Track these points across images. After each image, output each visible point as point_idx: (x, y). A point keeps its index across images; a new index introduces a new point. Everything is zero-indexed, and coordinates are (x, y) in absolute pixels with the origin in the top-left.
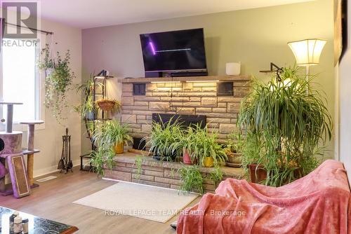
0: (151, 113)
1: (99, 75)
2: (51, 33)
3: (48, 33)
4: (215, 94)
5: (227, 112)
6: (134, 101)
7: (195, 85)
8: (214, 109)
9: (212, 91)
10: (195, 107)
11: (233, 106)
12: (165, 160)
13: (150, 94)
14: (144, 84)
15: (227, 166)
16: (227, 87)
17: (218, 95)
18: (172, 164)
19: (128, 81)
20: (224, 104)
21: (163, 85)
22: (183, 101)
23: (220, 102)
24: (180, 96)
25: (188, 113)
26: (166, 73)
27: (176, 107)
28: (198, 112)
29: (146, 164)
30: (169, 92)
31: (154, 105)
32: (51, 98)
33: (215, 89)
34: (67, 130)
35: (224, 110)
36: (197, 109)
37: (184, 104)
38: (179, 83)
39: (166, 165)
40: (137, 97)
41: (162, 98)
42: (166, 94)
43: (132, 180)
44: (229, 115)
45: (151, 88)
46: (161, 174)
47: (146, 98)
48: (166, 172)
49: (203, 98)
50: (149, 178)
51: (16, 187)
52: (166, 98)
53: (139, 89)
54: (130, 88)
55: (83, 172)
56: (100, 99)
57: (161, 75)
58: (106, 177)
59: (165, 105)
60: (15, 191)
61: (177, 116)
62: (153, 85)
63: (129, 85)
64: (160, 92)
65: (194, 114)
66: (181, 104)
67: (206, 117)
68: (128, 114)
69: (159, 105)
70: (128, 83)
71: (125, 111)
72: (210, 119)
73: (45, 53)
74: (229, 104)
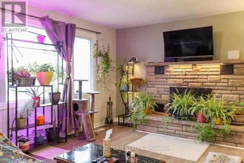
0: (169, 87)
1: (130, 61)
2: (100, 33)
3: (97, 33)
4: (219, 73)
5: (228, 86)
6: (156, 78)
7: (202, 67)
8: (218, 84)
9: (216, 71)
10: (203, 83)
11: (233, 82)
12: (184, 119)
13: (168, 74)
14: (163, 67)
15: (231, 124)
16: (228, 69)
17: (221, 74)
18: (189, 122)
19: (152, 64)
20: (226, 81)
21: (178, 67)
22: (194, 78)
23: (223, 79)
24: (191, 75)
25: (197, 87)
26: (179, 59)
27: (188, 82)
28: (205, 86)
29: (169, 122)
30: (182, 72)
31: (171, 81)
32: (100, 77)
33: (219, 70)
34: (110, 98)
35: (226, 84)
36: (205, 84)
37: (195, 80)
38: (190, 66)
39: (184, 123)
40: (158, 76)
41: (177, 76)
42: (181, 73)
43: (158, 132)
44: (230, 88)
45: (169, 70)
46: (180, 129)
47: (165, 77)
48: (184, 128)
49: (209, 76)
50: (172, 131)
51: (88, 135)
52: (180, 77)
53: (159, 70)
54: (153, 69)
55: (121, 126)
56: (131, 77)
57: (176, 60)
58: (139, 130)
59: (179, 81)
60: (87, 137)
61: (189, 89)
62: (171, 67)
63: (152, 67)
64: (175, 72)
65: (202, 87)
66: (191, 80)
67: (211, 89)
68: (151, 87)
69: (175, 81)
70: (151, 66)
71: (149, 86)
72: (215, 91)
73: (96, 47)
74: (230, 81)
